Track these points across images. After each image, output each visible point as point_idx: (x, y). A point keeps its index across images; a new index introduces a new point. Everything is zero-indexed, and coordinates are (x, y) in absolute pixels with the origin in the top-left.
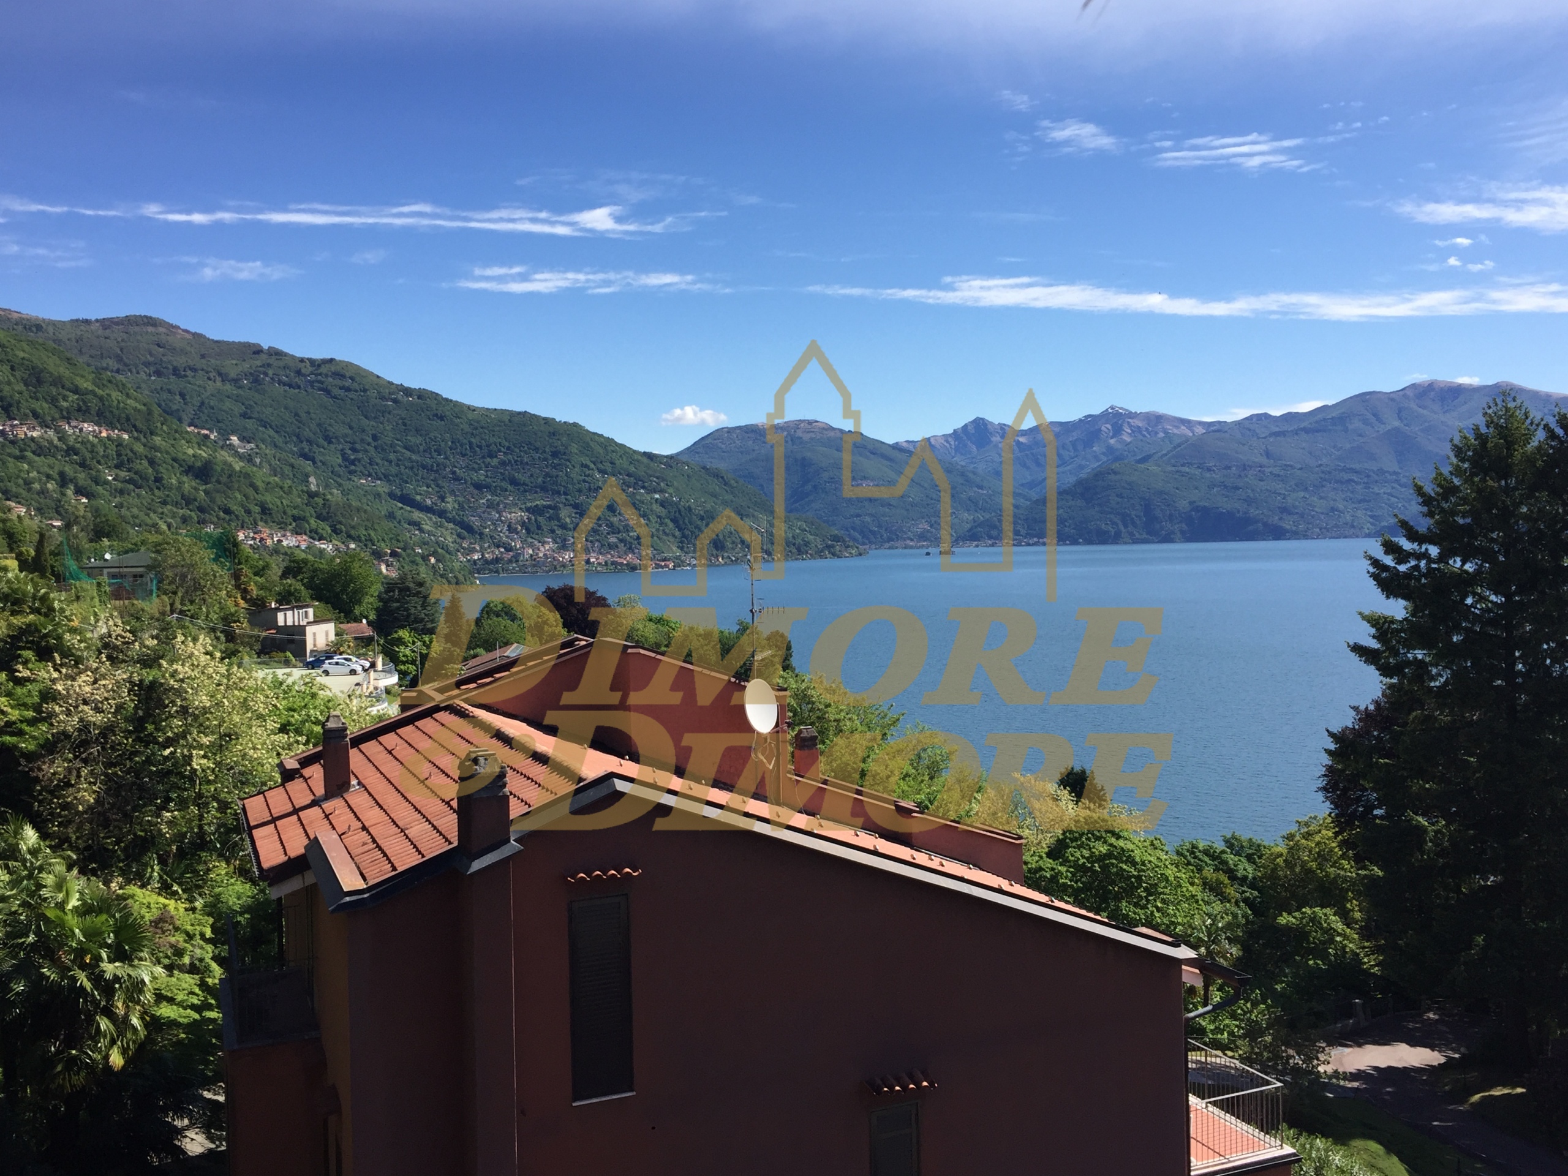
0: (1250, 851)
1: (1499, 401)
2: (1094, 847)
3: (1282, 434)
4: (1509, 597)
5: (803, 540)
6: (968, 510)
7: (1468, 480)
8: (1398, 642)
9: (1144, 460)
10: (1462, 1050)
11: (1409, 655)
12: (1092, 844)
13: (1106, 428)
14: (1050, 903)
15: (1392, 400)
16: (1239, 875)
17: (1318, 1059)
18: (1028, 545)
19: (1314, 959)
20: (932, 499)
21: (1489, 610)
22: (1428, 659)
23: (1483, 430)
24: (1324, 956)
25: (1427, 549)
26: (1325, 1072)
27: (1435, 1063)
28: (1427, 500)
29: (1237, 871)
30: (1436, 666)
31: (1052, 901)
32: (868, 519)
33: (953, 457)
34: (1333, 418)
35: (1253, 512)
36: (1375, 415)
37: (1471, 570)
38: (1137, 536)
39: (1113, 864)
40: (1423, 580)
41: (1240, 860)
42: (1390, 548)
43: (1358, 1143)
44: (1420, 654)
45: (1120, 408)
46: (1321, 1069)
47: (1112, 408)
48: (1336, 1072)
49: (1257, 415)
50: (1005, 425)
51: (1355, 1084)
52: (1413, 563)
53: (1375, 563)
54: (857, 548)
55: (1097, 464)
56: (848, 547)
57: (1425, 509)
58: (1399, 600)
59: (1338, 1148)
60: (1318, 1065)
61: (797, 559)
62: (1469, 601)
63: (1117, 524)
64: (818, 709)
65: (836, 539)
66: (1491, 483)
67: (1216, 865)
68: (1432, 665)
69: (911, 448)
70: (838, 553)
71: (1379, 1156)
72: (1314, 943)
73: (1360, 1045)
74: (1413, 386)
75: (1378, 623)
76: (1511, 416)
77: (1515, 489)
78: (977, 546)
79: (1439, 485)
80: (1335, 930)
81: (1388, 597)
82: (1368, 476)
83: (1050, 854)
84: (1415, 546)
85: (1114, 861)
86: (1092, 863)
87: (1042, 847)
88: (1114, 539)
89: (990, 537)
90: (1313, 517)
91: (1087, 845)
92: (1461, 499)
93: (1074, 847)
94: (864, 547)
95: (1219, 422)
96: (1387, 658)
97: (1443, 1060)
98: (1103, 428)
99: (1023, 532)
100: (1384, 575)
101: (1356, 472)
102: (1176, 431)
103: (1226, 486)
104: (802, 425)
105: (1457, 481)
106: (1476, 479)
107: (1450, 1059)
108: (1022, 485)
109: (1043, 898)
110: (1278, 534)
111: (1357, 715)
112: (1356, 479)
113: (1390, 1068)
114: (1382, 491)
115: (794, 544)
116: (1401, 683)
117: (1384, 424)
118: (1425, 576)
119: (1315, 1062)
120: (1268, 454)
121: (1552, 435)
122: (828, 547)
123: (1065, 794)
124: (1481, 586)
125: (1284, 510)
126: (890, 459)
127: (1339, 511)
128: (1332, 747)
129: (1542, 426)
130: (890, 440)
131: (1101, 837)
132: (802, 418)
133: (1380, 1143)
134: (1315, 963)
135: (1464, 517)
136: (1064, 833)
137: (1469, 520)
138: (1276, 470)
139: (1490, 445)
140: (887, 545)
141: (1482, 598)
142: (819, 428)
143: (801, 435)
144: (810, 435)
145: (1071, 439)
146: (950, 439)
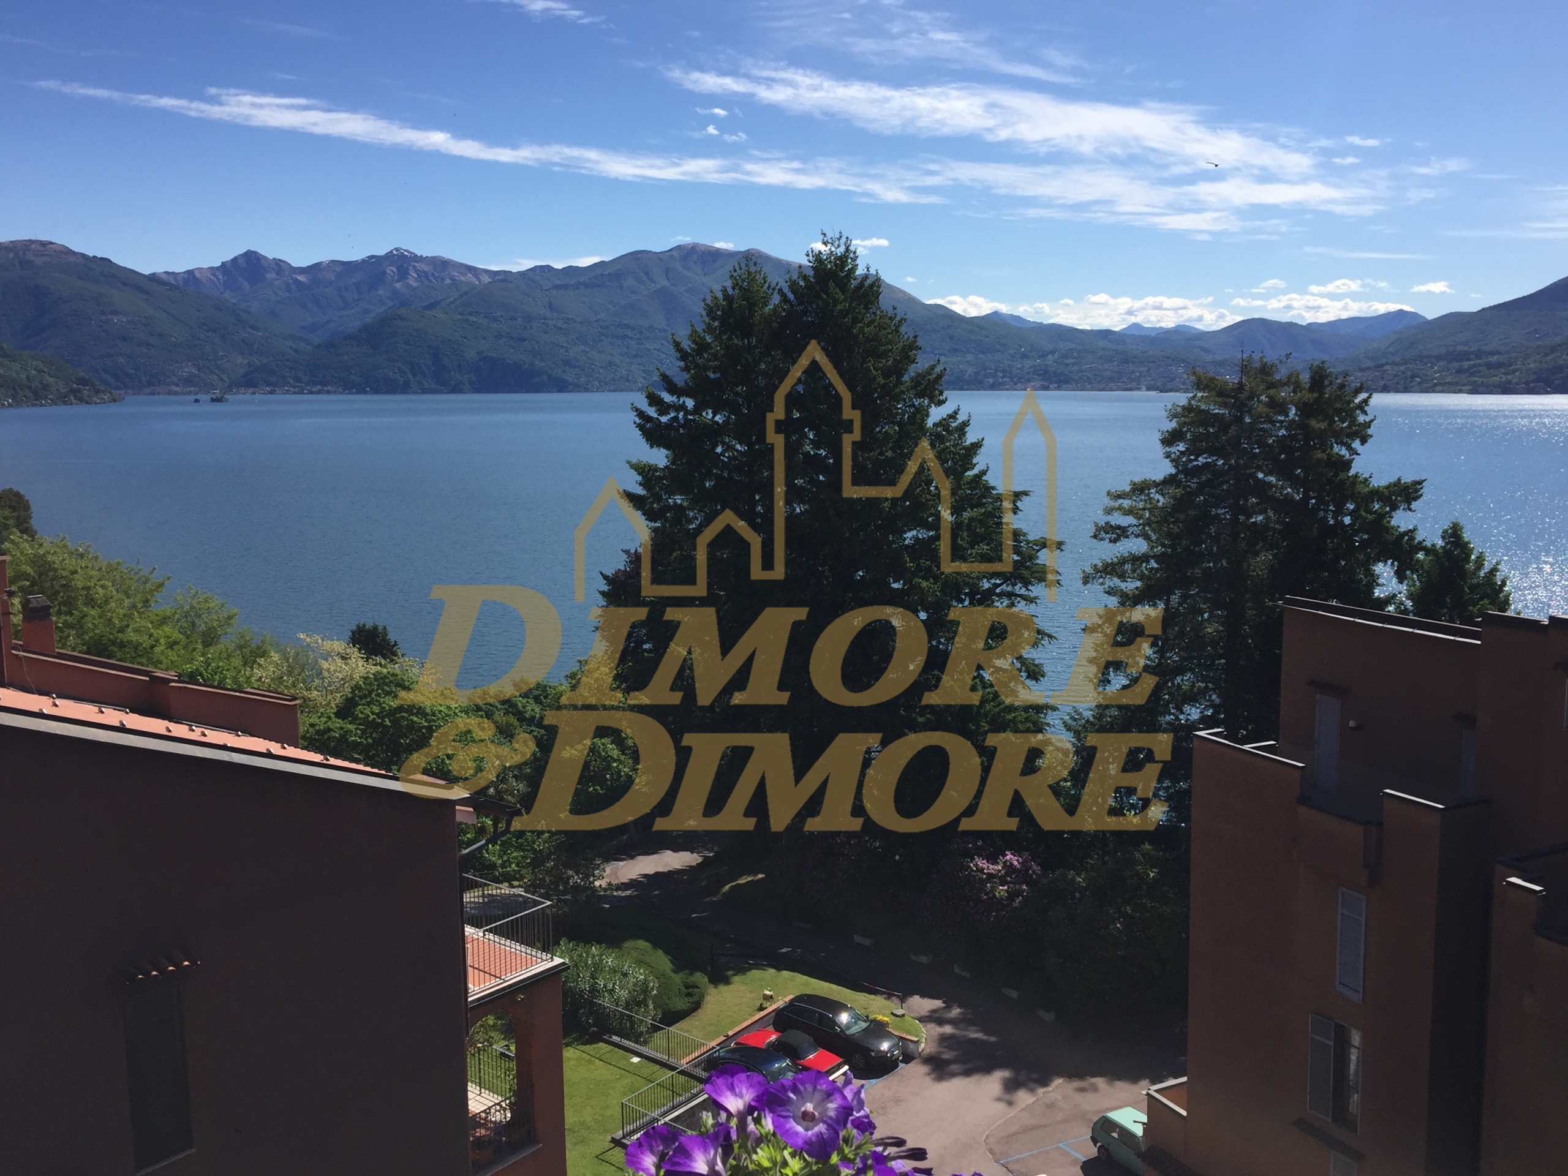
0: (538, 693)
1: (743, 266)
2: (384, 702)
3: (565, 287)
4: (750, 446)
5: (41, 382)
6: (243, 354)
7: (717, 338)
8: (661, 489)
9: (431, 306)
10: (716, 848)
11: (670, 500)
12: (382, 700)
13: (391, 270)
14: (325, 762)
15: (661, 260)
16: (527, 716)
17: (594, 876)
18: (312, 393)
19: (593, 785)
20: (198, 339)
21: (735, 458)
22: (685, 504)
23: (730, 292)
24: (602, 782)
25: (684, 402)
26: (600, 886)
27: (694, 864)
28: (684, 356)
29: (526, 712)
30: (692, 510)
31: (328, 760)
32: (121, 360)
33: (222, 293)
34: (610, 274)
35: (538, 363)
36: (646, 273)
37: (720, 421)
38: (427, 385)
39: (404, 717)
40: (681, 431)
41: (527, 702)
42: (654, 400)
43: (628, 944)
44: (678, 499)
45: (406, 251)
46: (597, 884)
47: (397, 249)
48: (610, 884)
49: (541, 266)
50: (280, 260)
51: (628, 893)
52: (672, 415)
53: (641, 414)
54: (111, 393)
55: (383, 309)
56: (97, 392)
57: (682, 364)
58: (662, 449)
59: (610, 951)
60: (595, 880)
61: (33, 405)
62: (719, 450)
63: (405, 373)
64: (62, 577)
65: (84, 382)
66: (736, 341)
67: (505, 709)
68: (689, 509)
69: (172, 281)
70: (87, 399)
71: (647, 952)
72: (594, 771)
73: (632, 857)
74: (679, 248)
75: (643, 471)
76: (753, 280)
77: (755, 347)
78: (254, 393)
79: (695, 342)
80: (612, 758)
81: (652, 447)
82: (641, 333)
83: (338, 715)
84: (674, 398)
85: (405, 714)
86: (383, 718)
87: (332, 708)
88: (404, 388)
89: (269, 384)
90: (593, 370)
91: (377, 701)
92: (712, 354)
93: (364, 705)
94: (118, 392)
95: (505, 272)
96: (652, 503)
97: (700, 860)
98: (388, 271)
99: (305, 379)
100: (648, 426)
101: (628, 327)
102: (463, 278)
103: (512, 338)
104: (33, 246)
105: (709, 339)
106: (725, 337)
107: (706, 858)
108: (303, 328)
109: (318, 758)
110: (562, 386)
111: (629, 557)
112: (630, 335)
113: (657, 873)
114: (652, 347)
115: (29, 388)
116: (663, 526)
117: (654, 282)
118: (683, 426)
119: (591, 879)
120: (551, 306)
121: (785, 299)
122: (74, 391)
123: (354, 652)
124: (729, 436)
125: (567, 363)
126: (147, 293)
127: (616, 366)
128: (606, 588)
129: (777, 291)
130: (146, 271)
131: (391, 692)
132: (33, 238)
133: (647, 940)
134: (595, 789)
135: (714, 372)
136: (353, 692)
137: (718, 375)
138: (560, 323)
139: (735, 305)
140: (148, 390)
141: (731, 448)
142: (55, 251)
143: (32, 258)
144: (44, 259)
145: (354, 280)
146: (217, 273)
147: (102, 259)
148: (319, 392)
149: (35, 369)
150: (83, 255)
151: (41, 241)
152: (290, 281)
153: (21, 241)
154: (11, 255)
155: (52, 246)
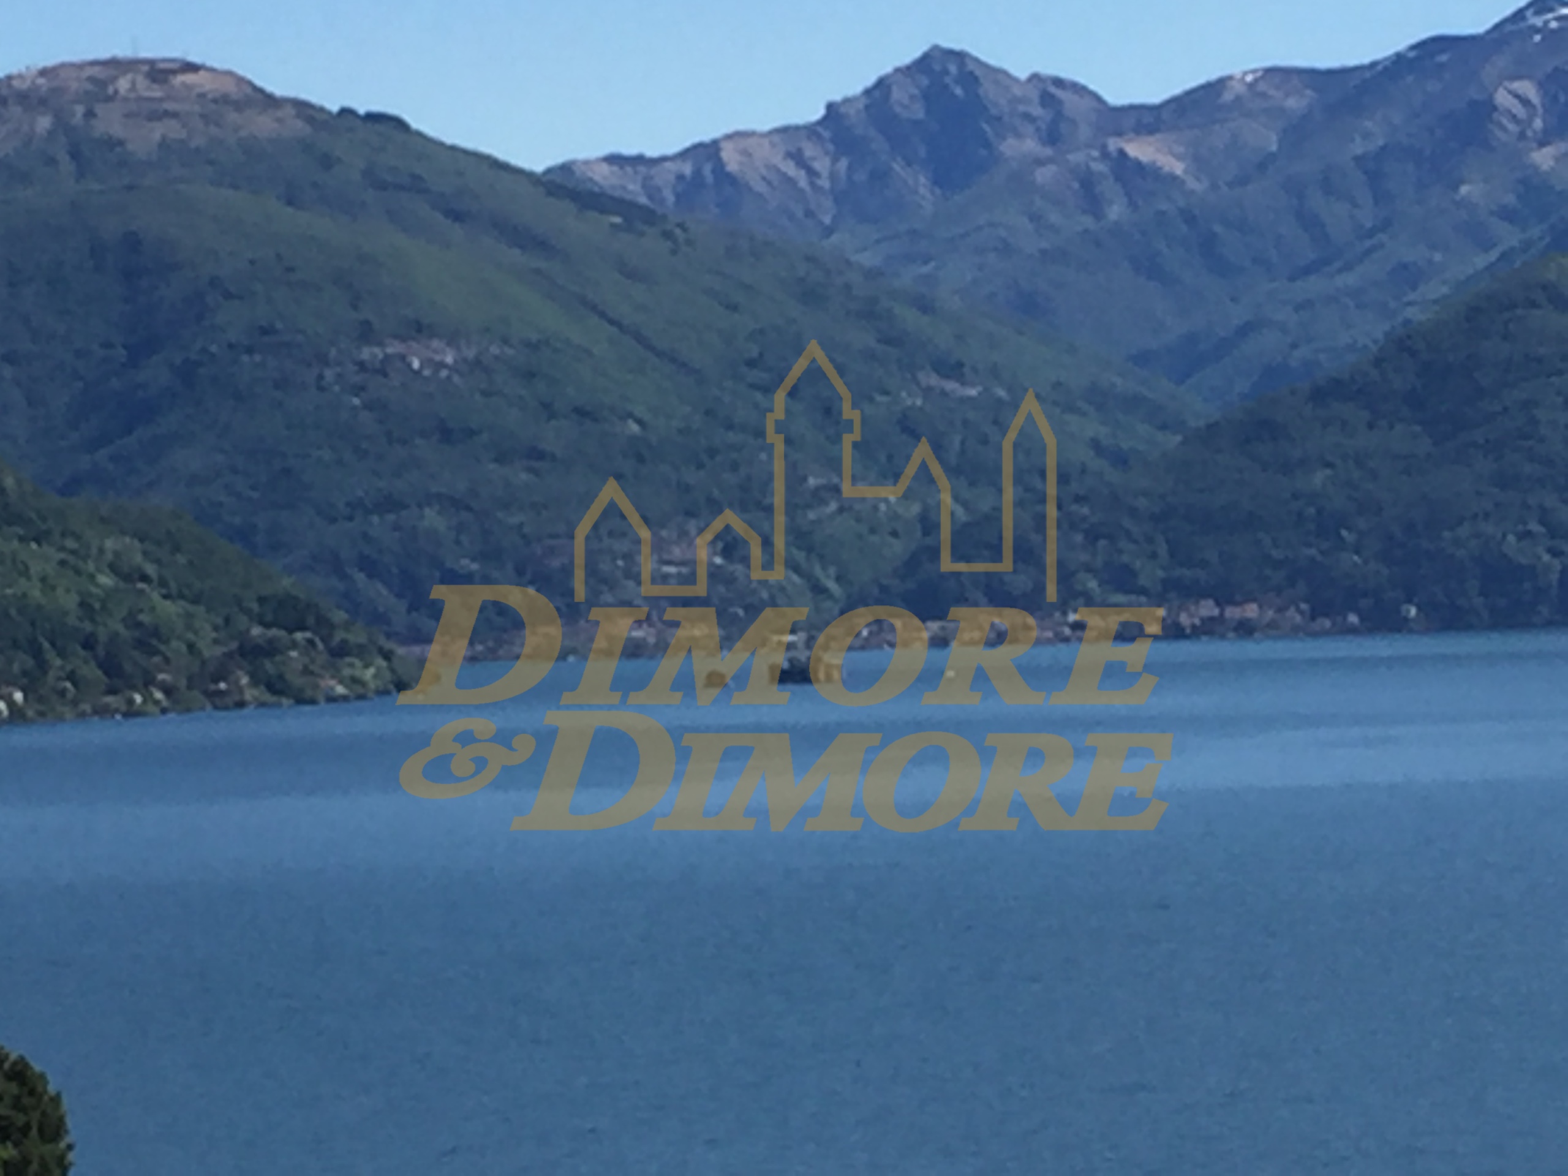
5: (132, 620)
20: (730, 427)
32: (432, 519)
33: (829, 231)
50: (1058, 82)
54: (387, 656)
55: (1481, 261)
56: (340, 652)
61: (103, 712)
65: (288, 613)
69: (634, 189)
70: (296, 681)
94: (417, 650)
99: (1150, 574)
108: (1142, 359)
115: (89, 644)
122: (251, 653)
126: (541, 245)
142: (202, 96)
143: (117, 130)
144: (158, 131)
145: (1358, 147)
146: (810, 150)
147: (374, 118)
148: (1208, 629)
149: (113, 568)
150: (302, 107)
151: (151, 63)
152: (1098, 167)
153: (80, 66)
154: (44, 123)
155: (189, 78)
